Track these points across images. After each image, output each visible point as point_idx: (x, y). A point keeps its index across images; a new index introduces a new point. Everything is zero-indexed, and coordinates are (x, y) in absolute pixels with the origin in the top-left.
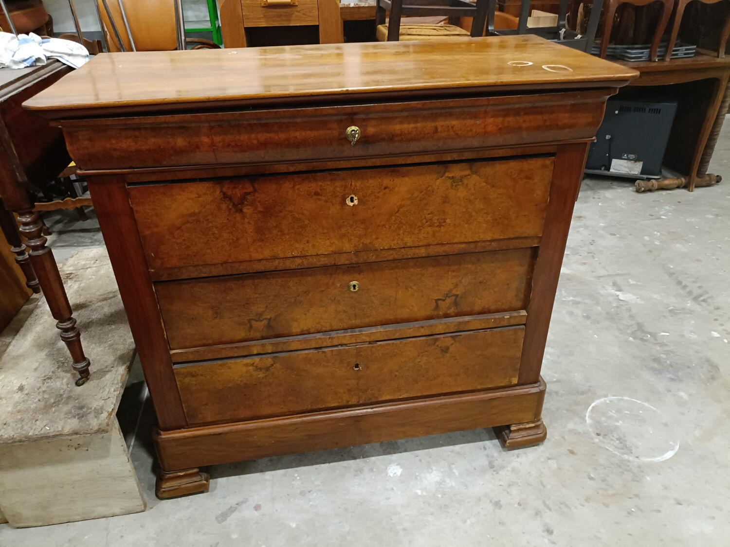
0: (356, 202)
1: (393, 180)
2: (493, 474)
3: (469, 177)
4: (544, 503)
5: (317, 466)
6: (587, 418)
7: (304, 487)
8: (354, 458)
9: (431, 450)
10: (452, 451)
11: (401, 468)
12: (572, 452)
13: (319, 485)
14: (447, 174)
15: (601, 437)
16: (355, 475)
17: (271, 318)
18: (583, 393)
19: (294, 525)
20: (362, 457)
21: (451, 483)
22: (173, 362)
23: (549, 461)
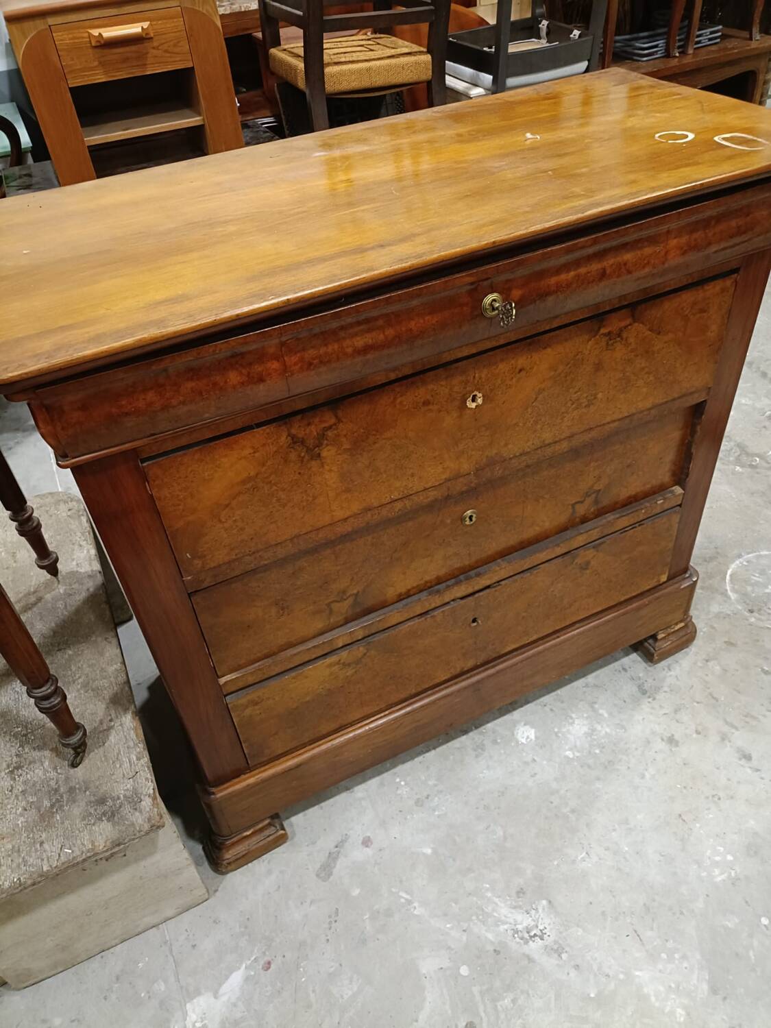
0: (480, 401)
1: (531, 357)
2: (649, 702)
3: (629, 327)
4: (727, 723)
5: (420, 758)
6: (730, 593)
7: (416, 794)
8: (465, 732)
9: (559, 692)
10: (587, 686)
11: (532, 727)
12: (729, 644)
13: (436, 785)
14: (603, 331)
15: (755, 614)
16: (477, 756)
17: (358, 592)
18: (712, 559)
19: (429, 851)
20: (473, 728)
21: (604, 729)
22: (225, 693)
23: (708, 663)
